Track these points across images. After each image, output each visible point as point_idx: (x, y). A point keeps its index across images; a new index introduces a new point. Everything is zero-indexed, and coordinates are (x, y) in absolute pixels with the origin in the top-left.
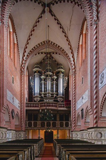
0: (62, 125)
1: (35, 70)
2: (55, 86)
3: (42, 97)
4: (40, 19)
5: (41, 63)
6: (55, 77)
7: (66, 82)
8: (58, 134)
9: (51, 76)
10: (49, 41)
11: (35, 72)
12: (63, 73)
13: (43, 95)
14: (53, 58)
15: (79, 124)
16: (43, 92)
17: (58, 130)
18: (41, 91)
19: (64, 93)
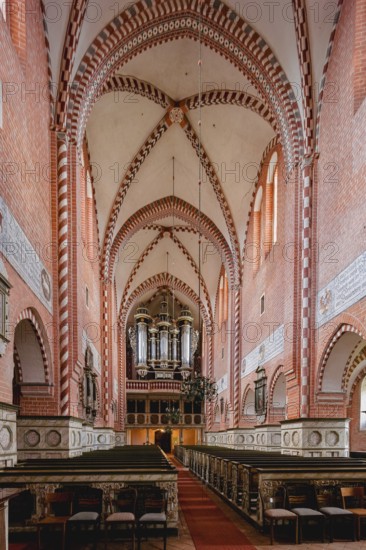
0: (188, 421)
1: (138, 316)
2: (175, 347)
3: (151, 369)
4: (154, 246)
5: (149, 301)
6: (176, 331)
7: (196, 340)
8: (181, 436)
9: (168, 328)
10: (168, 275)
11: (139, 320)
12: (190, 323)
13: (153, 365)
14: (171, 294)
15: (217, 420)
16: (154, 360)
17: (181, 429)
18: (149, 356)
19: (193, 362)
